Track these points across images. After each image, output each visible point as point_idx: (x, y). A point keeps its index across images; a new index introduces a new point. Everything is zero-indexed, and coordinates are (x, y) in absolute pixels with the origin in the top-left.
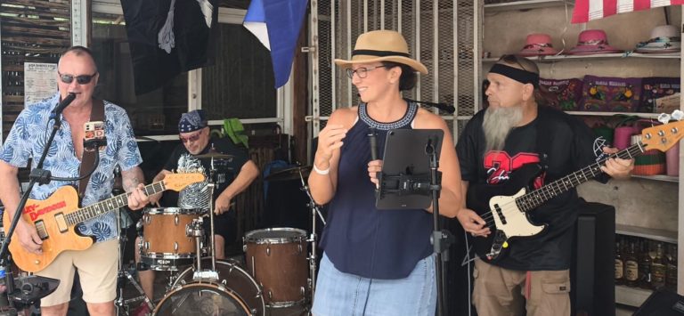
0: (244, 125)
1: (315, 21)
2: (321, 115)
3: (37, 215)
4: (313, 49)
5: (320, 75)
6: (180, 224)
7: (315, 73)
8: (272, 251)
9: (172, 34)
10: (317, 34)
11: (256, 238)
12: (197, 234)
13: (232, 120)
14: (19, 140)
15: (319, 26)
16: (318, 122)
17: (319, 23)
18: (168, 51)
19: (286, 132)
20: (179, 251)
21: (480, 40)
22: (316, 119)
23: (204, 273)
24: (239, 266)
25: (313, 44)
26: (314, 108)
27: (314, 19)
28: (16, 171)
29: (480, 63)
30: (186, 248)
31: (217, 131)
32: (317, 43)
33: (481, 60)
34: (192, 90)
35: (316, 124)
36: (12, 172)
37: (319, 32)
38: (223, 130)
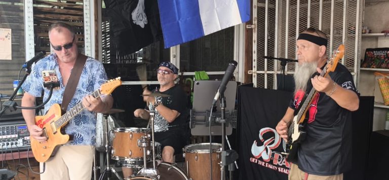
0: (209, 75)
1: (255, 8)
2: (258, 70)
3: (43, 125)
4: (253, 26)
5: (258, 44)
6: (133, 138)
7: (255, 42)
8: (199, 157)
9: (144, 14)
10: (256, 16)
11: (191, 149)
12: (143, 146)
13: (201, 72)
14: (34, 79)
15: (258, 11)
16: (256, 75)
17: (258, 9)
18: (142, 26)
19: (239, 81)
20: (132, 156)
21: (361, 22)
22: (254, 73)
23: (148, 170)
24: (176, 167)
25: (254, 23)
26: (253, 65)
27: (255, 6)
28: (33, 99)
29: (360, 37)
30: (137, 154)
31: (190, 79)
32: (256, 22)
33: (361, 35)
34: (173, 52)
35: (255, 76)
36: (30, 99)
37: (258, 15)
38: (194, 78)
